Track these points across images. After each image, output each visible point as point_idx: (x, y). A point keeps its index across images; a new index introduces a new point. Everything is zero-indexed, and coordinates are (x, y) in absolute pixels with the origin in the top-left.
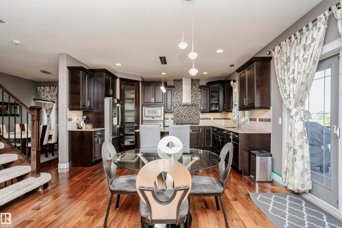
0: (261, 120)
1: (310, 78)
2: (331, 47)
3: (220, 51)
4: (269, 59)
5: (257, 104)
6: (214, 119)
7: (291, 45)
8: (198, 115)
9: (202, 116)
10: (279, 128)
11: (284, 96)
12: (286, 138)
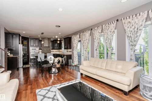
0: (69, 52)
1: (78, 44)
2: (80, 39)
3: (60, 34)
4: (71, 38)
5: (69, 48)
6: (56, 51)
7: (75, 36)
8: (50, 50)
9: (52, 50)
10: (73, 53)
11: (74, 47)
12: (74, 55)
